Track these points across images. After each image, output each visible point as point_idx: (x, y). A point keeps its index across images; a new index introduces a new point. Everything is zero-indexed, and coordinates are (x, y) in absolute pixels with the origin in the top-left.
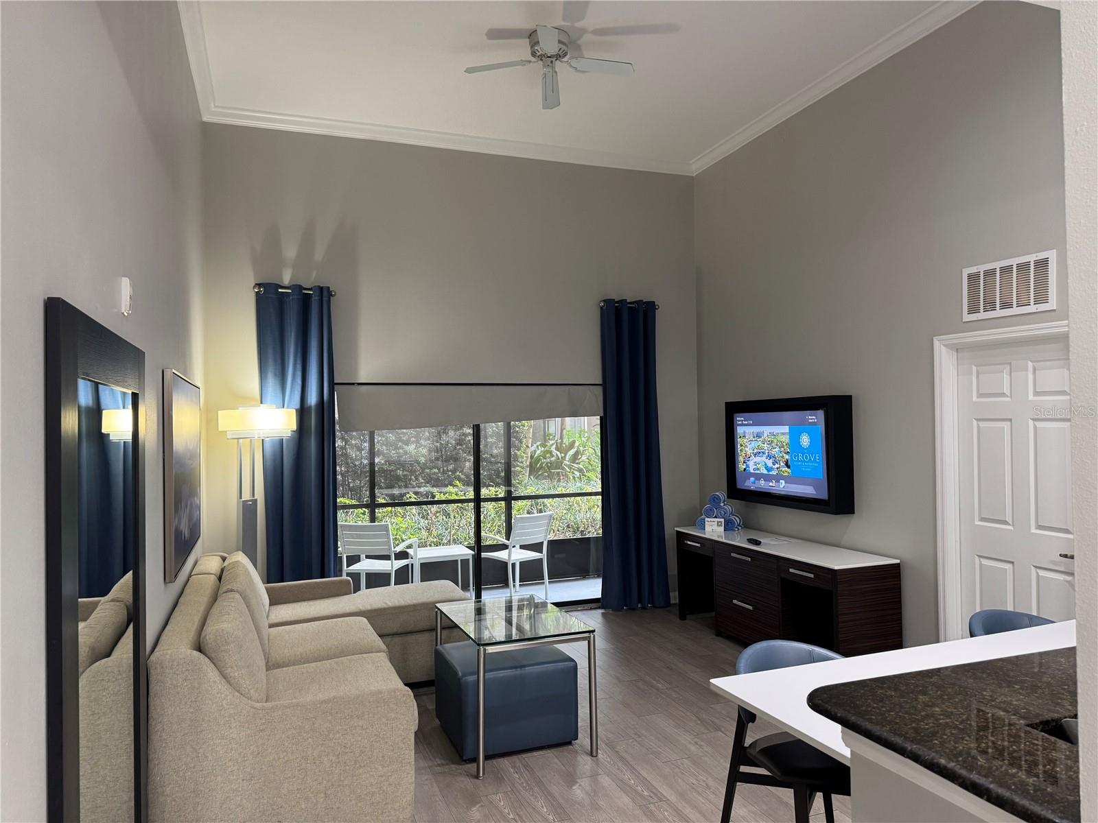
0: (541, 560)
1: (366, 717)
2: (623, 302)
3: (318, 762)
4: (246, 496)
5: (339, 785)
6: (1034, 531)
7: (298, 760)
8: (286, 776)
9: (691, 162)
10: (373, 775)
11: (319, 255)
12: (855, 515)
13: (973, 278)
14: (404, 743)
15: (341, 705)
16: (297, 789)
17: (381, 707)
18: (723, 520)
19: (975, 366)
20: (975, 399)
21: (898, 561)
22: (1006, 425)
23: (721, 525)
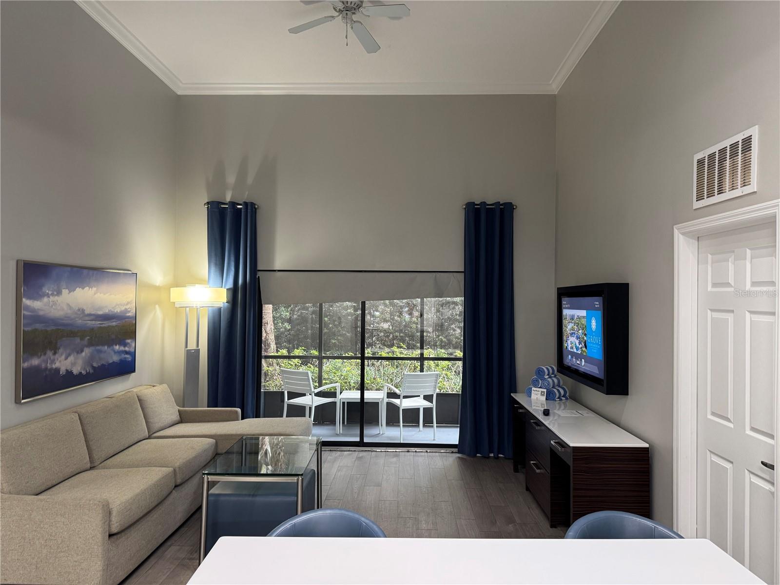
0: (431, 409)
1: (67, 515)
2: (483, 204)
3: (32, 543)
4: (192, 346)
5: (46, 562)
6: (749, 432)
7: (19, 539)
8: (10, 548)
9: (550, 82)
10: (70, 560)
11: (250, 180)
12: (629, 396)
13: (701, 162)
14: (93, 540)
15: (49, 504)
16: (18, 559)
17: (78, 510)
18: (545, 390)
19: (711, 254)
20: (710, 289)
21: (647, 445)
22: (730, 317)
23: (543, 395)
